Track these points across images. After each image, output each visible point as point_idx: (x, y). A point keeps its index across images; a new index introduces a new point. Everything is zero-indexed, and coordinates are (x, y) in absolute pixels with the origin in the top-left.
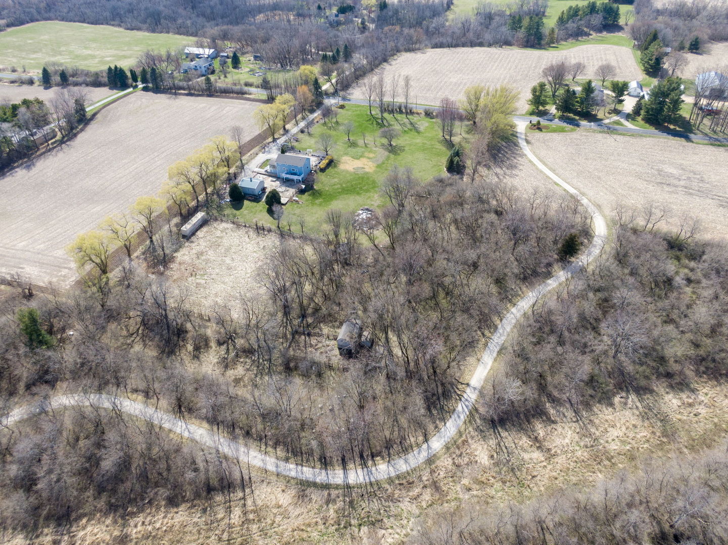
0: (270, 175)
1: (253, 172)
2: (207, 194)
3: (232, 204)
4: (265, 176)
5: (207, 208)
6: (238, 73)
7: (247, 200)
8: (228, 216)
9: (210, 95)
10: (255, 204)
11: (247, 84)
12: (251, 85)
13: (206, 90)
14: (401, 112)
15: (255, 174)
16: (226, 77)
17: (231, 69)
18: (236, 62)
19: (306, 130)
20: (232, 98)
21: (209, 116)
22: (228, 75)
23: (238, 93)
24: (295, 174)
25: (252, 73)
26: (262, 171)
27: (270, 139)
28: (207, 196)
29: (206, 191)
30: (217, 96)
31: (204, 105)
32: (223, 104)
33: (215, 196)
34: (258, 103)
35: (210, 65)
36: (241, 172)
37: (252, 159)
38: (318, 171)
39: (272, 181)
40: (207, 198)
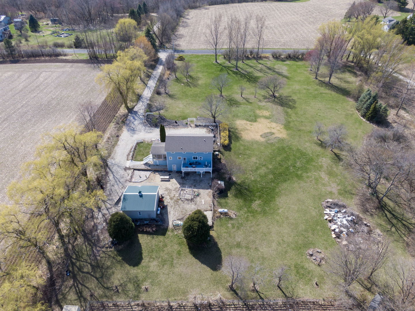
0: (155, 169)
1: (126, 169)
2: (61, 237)
3: (120, 252)
4: (148, 173)
5: (74, 277)
6: (40, 36)
7: (143, 232)
8: (123, 286)
9: (15, 61)
10: (161, 238)
11: (57, 45)
12: (62, 46)
13: (8, 56)
14: (248, 58)
15: (130, 172)
16: (27, 40)
17: (30, 33)
18: (34, 26)
19: (162, 90)
20: (45, 61)
21: (21, 87)
22: (29, 39)
23: (50, 55)
24: (198, 164)
25: (56, 35)
26: (140, 164)
27: (123, 110)
28: (63, 243)
29: (59, 231)
30: (24, 62)
31: (10, 73)
32: (36, 70)
33: (80, 240)
34: (80, 65)
35: (5, 30)
36: (107, 173)
37: (114, 146)
38: (222, 150)
39: (163, 180)
40: (66, 250)
